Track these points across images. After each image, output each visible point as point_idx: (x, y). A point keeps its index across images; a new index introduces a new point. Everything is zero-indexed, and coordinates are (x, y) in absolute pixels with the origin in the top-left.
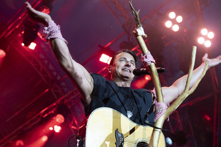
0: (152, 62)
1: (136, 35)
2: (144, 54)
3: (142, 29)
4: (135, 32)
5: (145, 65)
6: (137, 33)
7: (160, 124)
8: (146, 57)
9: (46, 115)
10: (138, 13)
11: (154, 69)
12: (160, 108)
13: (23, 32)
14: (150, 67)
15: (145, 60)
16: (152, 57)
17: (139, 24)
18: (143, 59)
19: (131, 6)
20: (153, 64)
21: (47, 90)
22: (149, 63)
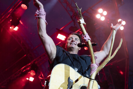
0: (89, 39)
1: (80, 23)
2: (84, 35)
3: (83, 20)
4: (79, 21)
5: (85, 41)
6: (80, 22)
7: (93, 77)
8: (85, 37)
9: (25, 70)
10: (80, 10)
11: (90, 43)
12: (94, 67)
13: (11, 20)
14: (87, 43)
15: (85, 38)
16: (89, 36)
17: (81, 16)
18: (84, 38)
19: (76, 6)
20: (89, 40)
21: (25, 55)
22: (87, 40)
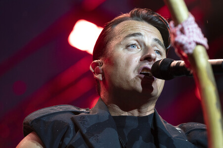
0: (198, 44)
2: (177, 23)
5: (179, 52)
8: (182, 31)
15: (181, 39)
18: (175, 35)
20: (200, 49)
22: (191, 48)
